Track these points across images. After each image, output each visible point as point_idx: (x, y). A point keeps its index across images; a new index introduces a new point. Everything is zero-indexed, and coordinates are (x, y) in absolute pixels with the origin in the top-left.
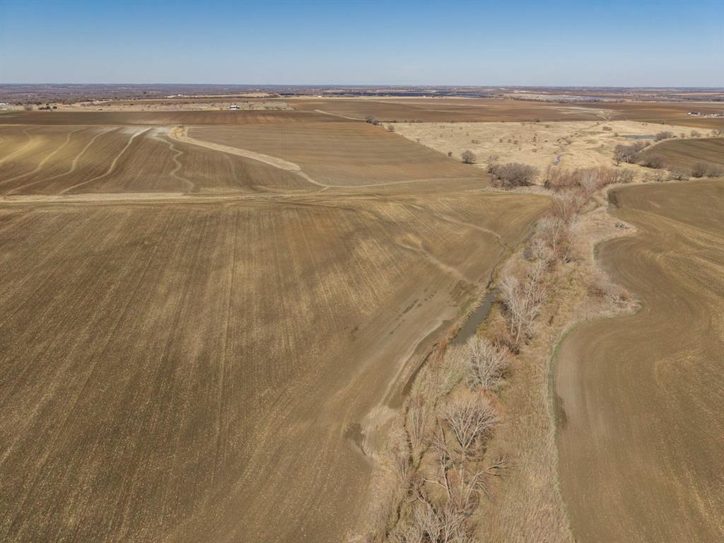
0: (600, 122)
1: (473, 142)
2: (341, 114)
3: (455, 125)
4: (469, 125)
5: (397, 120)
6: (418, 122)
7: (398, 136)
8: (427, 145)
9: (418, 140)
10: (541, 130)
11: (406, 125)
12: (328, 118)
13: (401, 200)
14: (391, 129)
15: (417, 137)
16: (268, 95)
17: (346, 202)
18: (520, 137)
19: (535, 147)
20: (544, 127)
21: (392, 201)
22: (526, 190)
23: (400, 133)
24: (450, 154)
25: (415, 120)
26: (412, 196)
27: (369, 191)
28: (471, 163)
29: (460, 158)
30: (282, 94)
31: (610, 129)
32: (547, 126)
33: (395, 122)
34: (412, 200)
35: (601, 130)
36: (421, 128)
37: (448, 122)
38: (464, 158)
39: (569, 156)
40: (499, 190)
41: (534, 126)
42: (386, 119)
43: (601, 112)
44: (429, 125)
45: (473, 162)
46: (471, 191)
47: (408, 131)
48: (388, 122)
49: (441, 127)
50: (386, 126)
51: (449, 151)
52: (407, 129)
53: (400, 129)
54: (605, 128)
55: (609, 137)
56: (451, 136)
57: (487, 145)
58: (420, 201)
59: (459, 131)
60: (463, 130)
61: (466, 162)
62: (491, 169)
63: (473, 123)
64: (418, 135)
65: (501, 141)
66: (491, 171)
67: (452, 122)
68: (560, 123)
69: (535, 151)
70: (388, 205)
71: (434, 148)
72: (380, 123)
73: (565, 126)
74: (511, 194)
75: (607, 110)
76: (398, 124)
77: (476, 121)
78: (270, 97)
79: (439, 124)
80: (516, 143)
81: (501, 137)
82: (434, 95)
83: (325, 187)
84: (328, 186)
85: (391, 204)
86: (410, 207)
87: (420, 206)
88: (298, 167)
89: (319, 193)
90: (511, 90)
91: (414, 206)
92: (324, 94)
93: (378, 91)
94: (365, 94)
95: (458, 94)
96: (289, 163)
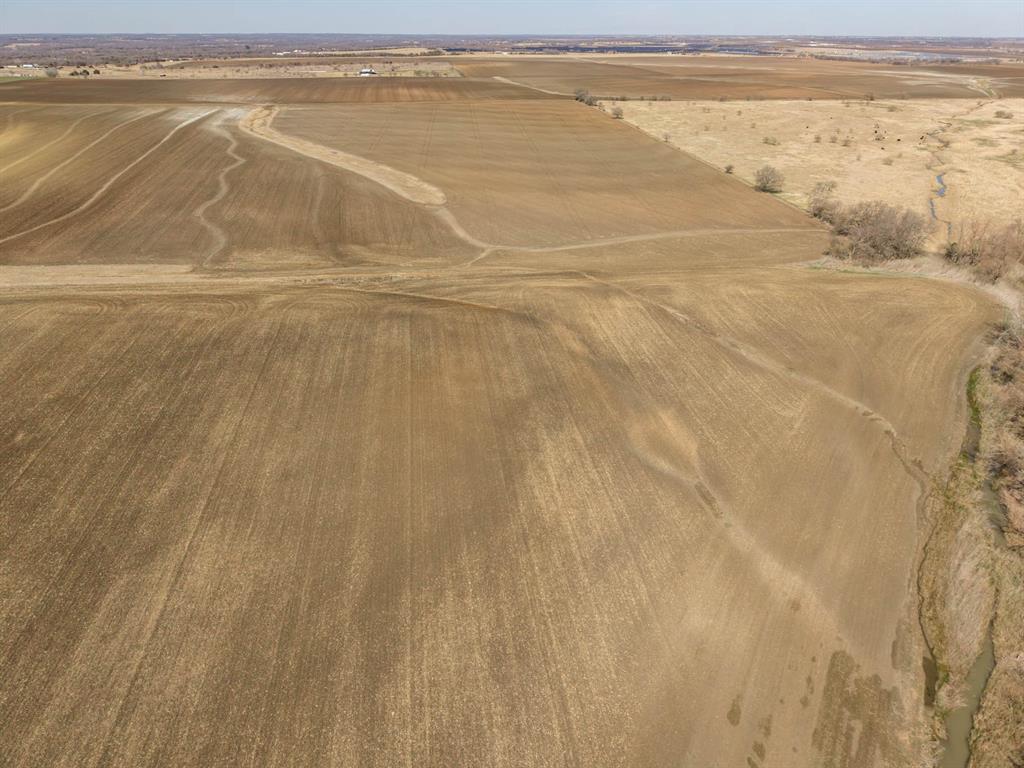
0: (983, 101)
1: (766, 141)
2: (534, 84)
3: (726, 105)
4: (752, 105)
5: (628, 96)
6: (662, 100)
7: (629, 128)
8: (683, 148)
9: (667, 137)
10: (880, 114)
11: (642, 106)
12: (513, 93)
13: (640, 291)
14: (618, 115)
15: (664, 131)
16: (426, 52)
17: (522, 294)
18: (851, 131)
19: (885, 155)
20: (884, 111)
21: (620, 293)
22: (907, 267)
23: (633, 121)
24: (729, 170)
25: (659, 96)
26: (664, 280)
27: (573, 263)
28: (772, 191)
29: (752, 180)
30: (447, 51)
31: (1009, 116)
32: (892, 109)
33: (623, 99)
34: (664, 290)
35: (991, 117)
36: (668, 112)
37: (714, 99)
38: (758, 181)
39: (959, 175)
40: (847, 265)
41: (868, 108)
42: (608, 94)
43: (972, 81)
44: (682, 105)
45: (778, 189)
46: (787, 267)
47: (650, 117)
48: (613, 99)
49: (704, 109)
50: (608, 107)
51: (726, 165)
52: (645, 113)
53: (633, 113)
54: (999, 114)
55: (1014, 132)
56: (725, 129)
57: (794, 148)
58: (682, 295)
59: (737, 118)
60: (743, 116)
61: (764, 189)
62: (820, 210)
63: (758, 102)
64: (665, 127)
65: (818, 140)
66: (818, 213)
67: (722, 100)
68: (911, 103)
69: (888, 162)
71: (698, 155)
72: (598, 102)
73: (923, 108)
74: (877, 279)
75: (982, 78)
76: (630, 104)
77: (762, 99)
78: (429, 54)
79: (701, 104)
80: (846, 144)
81: (815, 129)
82: (685, 51)
83: (483, 250)
84: (489, 248)
85: (618, 303)
86: (661, 315)
87: (684, 310)
88: (441, 195)
89: (468, 268)
90: (804, 41)
91: (670, 310)
92: (514, 49)
93: (596, 45)
94: (577, 49)
95: (722, 48)
96: (426, 186)
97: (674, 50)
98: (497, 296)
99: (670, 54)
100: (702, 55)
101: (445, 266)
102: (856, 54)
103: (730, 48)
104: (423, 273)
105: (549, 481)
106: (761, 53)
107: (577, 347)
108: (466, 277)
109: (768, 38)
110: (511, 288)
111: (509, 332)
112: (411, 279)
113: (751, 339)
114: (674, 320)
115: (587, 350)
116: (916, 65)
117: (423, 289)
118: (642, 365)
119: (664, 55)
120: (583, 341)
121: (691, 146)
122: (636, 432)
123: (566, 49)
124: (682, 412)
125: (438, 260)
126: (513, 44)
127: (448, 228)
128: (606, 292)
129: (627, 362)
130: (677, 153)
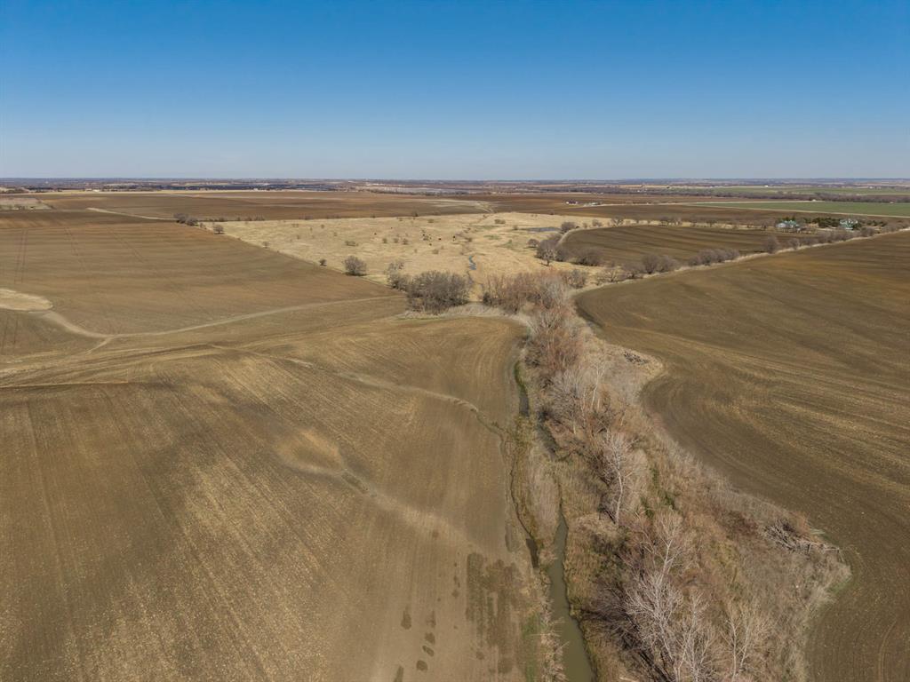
0: (486, 215)
1: (348, 244)
2: (132, 213)
3: (310, 222)
4: (331, 221)
5: (225, 218)
6: (256, 220)
7: (231, 240)
8: (281, 251)
9: (266, 244)
10: (423, 223)
11: (241, 225)
12: (111, 219)
13: (268, 351)
14: (219, 230)
15: (263, 240)
16: (5, 190)
18: (407, 235)
19: (433, 248)
20: (427, 223)
21: (248, 354)
22: (462, 311)
23: (234, 236)
24: (323, 262)
25: (254, 217)
26: (285, 341)
28: (359, 275)
29: (342, 268)
30: (31, 189)
31: (503, 222)
32: (431, 221)
33: (222, 220)
34: (287, 348)
35: (493, 223)
36: (263, 228)
37: (300, 218)
38: (347, 268)
39: (481, 257)
41: (416, 221)
42: (208, 217)
43: (477, 204)
44: (275, 223)
45: (361, 273)
46: (382, 320)
47: (248, 232)
48: (211, 221)
49: (294, 225)
50: (209, 226)
51: (321, 258)
52: (243, 229)
53: (234, 230)
54: (497, 221)
55: (508, 231)
56: (313, 237)
57: (369, 247)
58: (304, 349)
59: (322, 230)
60: (326, 228)
61: (353, 274)
62: (396, 282)
63: (336, 220)
64: (263, 238)
65: (385, 241)
66: (397, 284)
67: (306, 219)
68: (442, 217)
69: (436, 252)
70: (243, 365)
71: (296, 255)
72: (199, 223)
73: (450, 220)
75: (483, 203)
76: (228, 224)
77: (338, 217)
78: (9, 192)
79: (289, 222)
80: (405, 242)
81: (382, 236)
82: (269, 188)
83: (103, 340)
84: (109, 338)
85: (248, 361)
86: (289, 365)
87: (308, 359)
88: (46, 301)
89: (88, 355)
90: (362, 182)
91: (296, 361)
92: (104, 188)
93: (188, 185)
94: (169, 187)
95: (299, 186)
96: (26, 296)
97: (259, 188)
98: (126, 372)
99: (256, 190)
100: (283, 191)
101: (62, 356)
102: (399, 189)
103: (306, 187)
104: (38, 366)
105: (210, 505)
106: (330, 190)
107: (217, 399)
108: (88, 362)
109: (333, 180)
110: (140, 365)
111: (145, 400)
112: (23, 373)
113: (365, 370)
114: (300, 367)
115: (227, 400)
116: (440, 196)
117: (39, 379)
118: (281, 402)
119: (252, 191)
120: (222, 394)
121: (288, 250)
122: (285, 452)
123: (161, 188)
124: (321, 428)
125: (54, 353)
126: (103, 184)
127: (59, 327)
128: (236, 356)
129: (265, 402)
130: (277, 255)
